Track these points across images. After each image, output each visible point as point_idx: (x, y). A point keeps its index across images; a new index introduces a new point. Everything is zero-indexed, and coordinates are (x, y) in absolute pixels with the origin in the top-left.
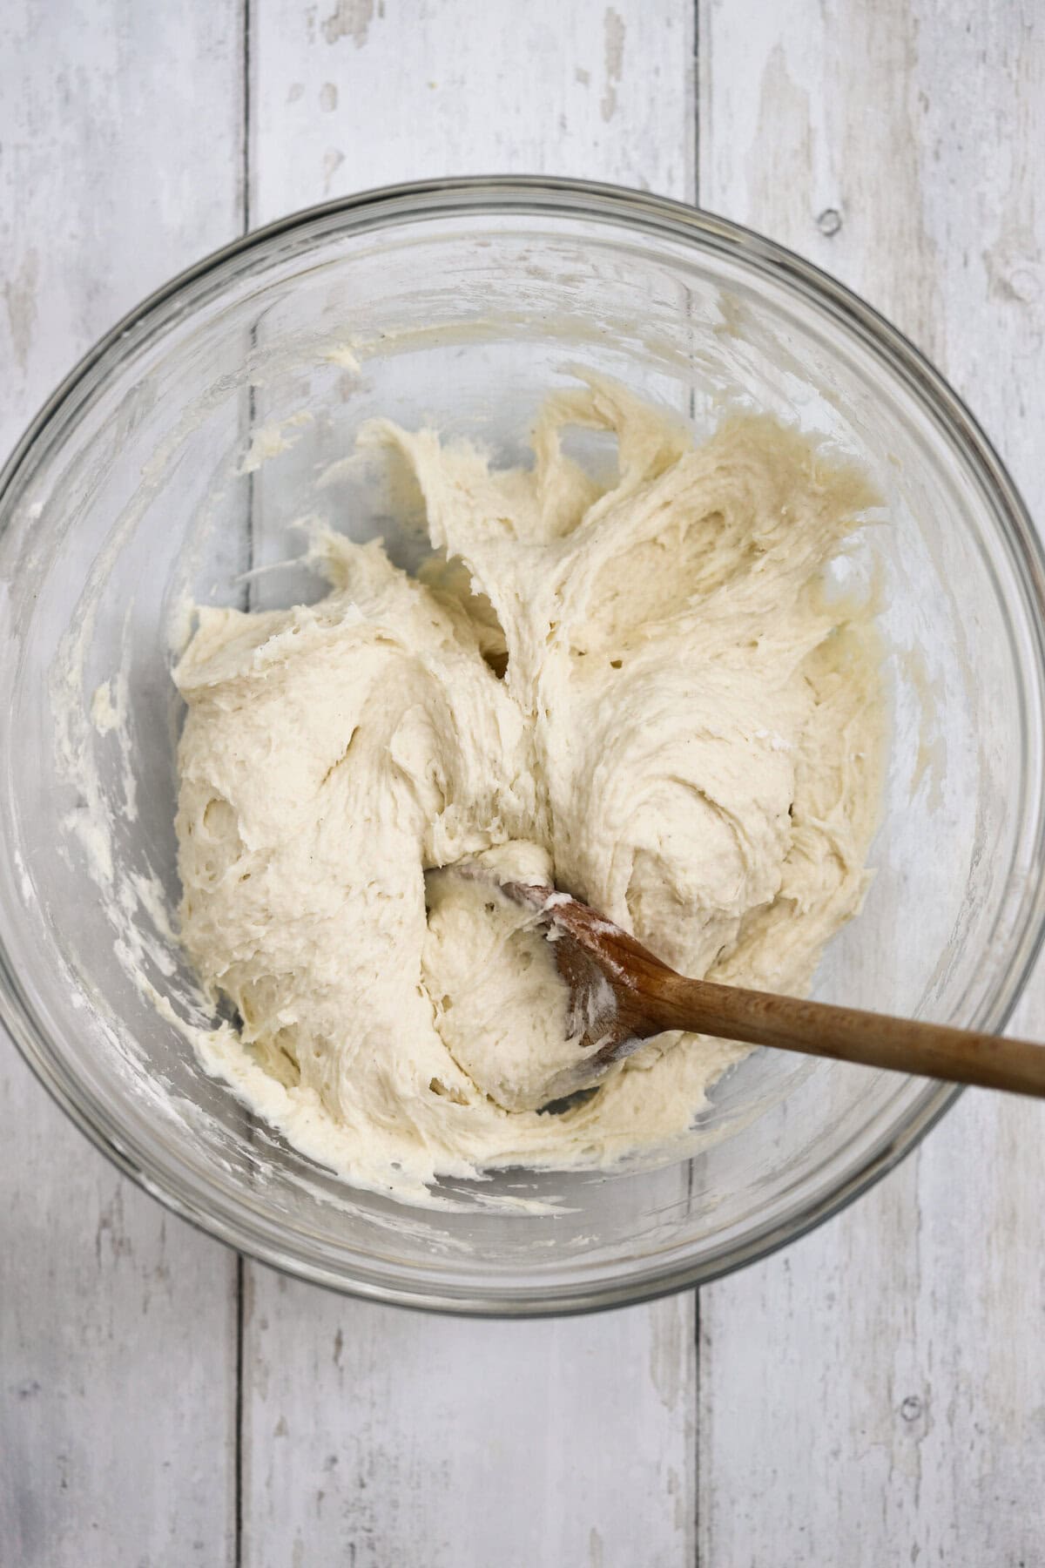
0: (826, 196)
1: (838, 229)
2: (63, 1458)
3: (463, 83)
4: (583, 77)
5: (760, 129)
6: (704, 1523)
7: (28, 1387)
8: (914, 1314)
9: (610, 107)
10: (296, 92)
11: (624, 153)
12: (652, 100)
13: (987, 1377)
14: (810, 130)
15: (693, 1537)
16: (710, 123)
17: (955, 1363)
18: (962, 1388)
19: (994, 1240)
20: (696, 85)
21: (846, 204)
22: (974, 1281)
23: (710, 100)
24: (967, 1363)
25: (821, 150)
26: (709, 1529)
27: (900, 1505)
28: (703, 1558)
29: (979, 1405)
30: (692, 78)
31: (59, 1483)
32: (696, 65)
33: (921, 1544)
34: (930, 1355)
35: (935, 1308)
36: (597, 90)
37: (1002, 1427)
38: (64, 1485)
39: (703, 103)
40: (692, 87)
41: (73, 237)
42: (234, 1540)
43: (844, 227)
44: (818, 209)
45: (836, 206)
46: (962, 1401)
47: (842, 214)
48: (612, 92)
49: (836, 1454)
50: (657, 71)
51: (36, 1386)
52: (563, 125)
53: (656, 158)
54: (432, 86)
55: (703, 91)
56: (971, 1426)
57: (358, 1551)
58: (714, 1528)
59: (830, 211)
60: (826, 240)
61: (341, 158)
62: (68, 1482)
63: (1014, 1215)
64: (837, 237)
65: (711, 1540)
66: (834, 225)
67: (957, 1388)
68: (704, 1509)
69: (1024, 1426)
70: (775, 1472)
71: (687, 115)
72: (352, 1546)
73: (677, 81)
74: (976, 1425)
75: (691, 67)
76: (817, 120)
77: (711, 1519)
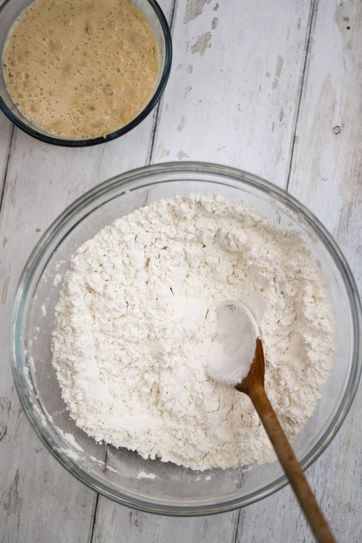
0: (337, 122)
1: (339, 132)
2: (46, 472)
3: (231, 71)
4: (268, 75)
5: (320, 98)
6: (240, 522)
7: (39, 449)
8: (314, 468)
9: (275, 85)
10: (180, 66)
11: (278, 100)
12: (288, 85)
13: (334, 490)
14: (335, 101)
15: (236, 526)
16: (305, 94)
17: (325, 485)
18: (326, 492)
19: (342, 449)
21: (343, 125)
22: (334, 460)
23: (306, 88)
24: (328, 485)
25: (338, 108)
26: (241, 524)
27: (302, 526)
28: (238, 533)
29: (330, 498)
30: (301, 80)
32: (303, 76)
33: (306, 539)
34: (317, 480)
35: (321, 467)
36: (272, 79)
37: (337, 506)
38: (45, 481)
39: (304, 88)
40: (301, 83)
42: (95, 506)
43: (341, 132)
44: (334, 125)
45: (340, 125)
46: (325, 496)
47: (341, 128)
48: (276, 80)
49: (284, 507)
50: (291, 76)
51: (41, 449)
52: (260, 88)
53: (287, 102)
54: (222, 70)
55: (304, 84)
56: (327, 504)
57: (132, 515)
58: (243, 524)
59: (337, 126)
60: (335, 135)
61: (191, 88)
62: (47, 480)
63: (349, 442)
64: (338, 135)
65: (242, 528)
66: (338, 131)
67: (324, 492)
68: (241, 518)
69: (343, 507)
70: (264, 510)
71: (298, 91)
72: (131, 513)
73: (297, 80)
74: (329, 505)
75: (302, 77)
76: (338, 98)
77: (243, 521)
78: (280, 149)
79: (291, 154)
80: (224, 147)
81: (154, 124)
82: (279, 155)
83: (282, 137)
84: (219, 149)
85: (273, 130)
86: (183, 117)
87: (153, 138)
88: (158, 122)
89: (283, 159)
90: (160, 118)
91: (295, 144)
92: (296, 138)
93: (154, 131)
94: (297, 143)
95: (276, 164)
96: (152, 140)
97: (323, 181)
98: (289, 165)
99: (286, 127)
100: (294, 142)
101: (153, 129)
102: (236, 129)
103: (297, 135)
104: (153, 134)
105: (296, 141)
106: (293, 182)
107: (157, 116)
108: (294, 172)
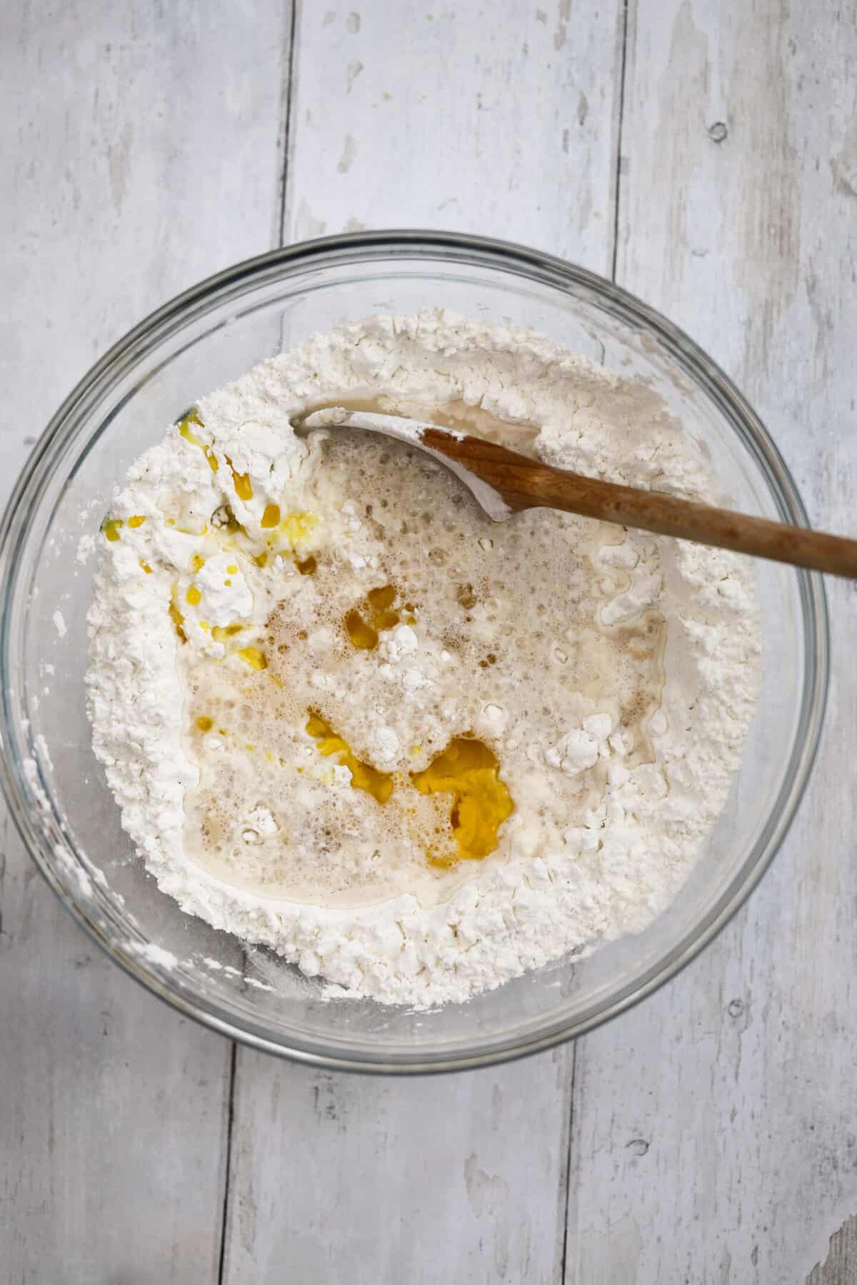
0: (716, 113)
1: (725, 137)
2: (106, 1013)
3: (453, 17)
4: (542, 17)
5: (670, 62)
6: (578, 1085)
7: (82, 960)
8: (741, 938)
9: (560, 40)
10: (330, 17)
11: (570, 74)
12: (592, 37)
13: (793, 988)
14: (707, 64)
15: (569, 1094)
16: (634, 54)
17: (770, 976)
18: (774, 994)
19: (803, 886)
20: (624, 27)
21: (731, 119)
22: (787, 916)
23: (635, 39)
24: (779, 977)
25: (714, 78)
26: (582, 1090)
27: (724, 1079)
28: (576, 1111)
29: (786, 1008)
30: (622, 22)
31: (102, 1031)
32: (626, 12)
33: (738, 1108)
34: (752, 969)
35: (757, 936)
36: (552, 27)
37: (803, 1025)
38: (105, 1033)
39: (629, 40)
40: (622, 28)
41: (160, 115)
42: (228, 1081)
43: (729, 136)
44: (711, 122)
45: (724, 120)
46: (774, 1004)
47: (728, 127)
48: (563, 29)
49: (678, 1039)
50: (597, 15)
51: (88, 959)
52: (525, 51)
53: (592, 78)
54: (430, 18)
55: (630, 31)
56: (780, 1023)
57: (320, 1093)
58: (585, 1090)
59: (719, 124)
60: (715, 145)
61: (361, 67)
62: (108, 1030)
63: (819, 869)
64: (723, 143)
65: (582, 1099)
66: (722, 134)
67: (771, 995)
68: (578, 1074)
69: (819, 1025)
70: (632, 1050)
71: (617, 48)
72: (316, 1089)
73: (611, 25)
74: (783, 1023)
75: (622, 13)
76: (713, 58)
77: (583, 1082)
78: (588, 192)
79: (614, 202)
80: (454, 200)
81: (282, 162)
82: (587, 204)
83: (589, 161)
84: (441, 208)
85: (565, 148)
86: (349, 140)
87: (283, 195)
88: (289, 157)
89: (597, 215)
90: (293, 147)
91: (622, 176)
92: (623, 163)
93: (284, 178)
94: (626, 174)
95: (581, 228)
96: (280, 201)
97: (696, 259)
98: (613, 228)
99: (596, 139)
100: (618, 172)
101: (281, 174)
102: (478, 155)
103: (623, 153)
104: (281, 187)
105: (622, 168)
106: (625, 268)
107: (287, 141)
108: (626, 241)
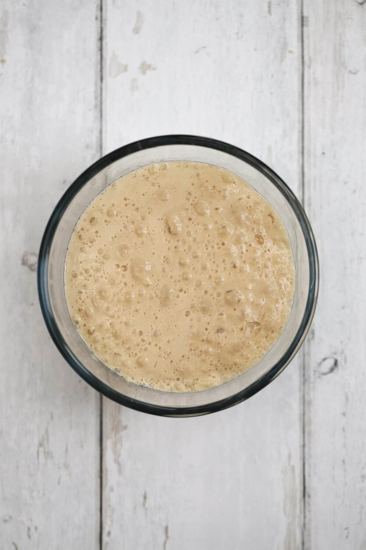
7: (7, 518)
41: (24, 5)
51: (11, 517)
60: (360, 6)
78: (285, 38)
79: (300, 44)
80: (204, 47)
81: (99, 30)
82: (284, 46)
83: (284, 20)
84: (197, 52)
85: (270, 12)
86: (139, 14)
87: (101, 49)
88: (104, 26)
89: (290, 52)
90: (106, 20)
91: (305, 28)
92: (305, 19)
93: (101, 39)
94: (307, 26)
95: (282, 61)
96: (99, 53)
97: (351, 75)
98: (300, 60)
99: (288, 6)
100: (302, 25)
101: (99, 37)
102: (217, 19)
103: (305, 14)
104: (99, 45)
105: (305, 23)
106: (309, 83)
107: (101, 17)
108: (309, 67)
